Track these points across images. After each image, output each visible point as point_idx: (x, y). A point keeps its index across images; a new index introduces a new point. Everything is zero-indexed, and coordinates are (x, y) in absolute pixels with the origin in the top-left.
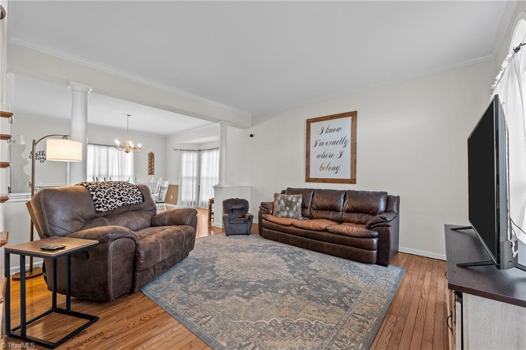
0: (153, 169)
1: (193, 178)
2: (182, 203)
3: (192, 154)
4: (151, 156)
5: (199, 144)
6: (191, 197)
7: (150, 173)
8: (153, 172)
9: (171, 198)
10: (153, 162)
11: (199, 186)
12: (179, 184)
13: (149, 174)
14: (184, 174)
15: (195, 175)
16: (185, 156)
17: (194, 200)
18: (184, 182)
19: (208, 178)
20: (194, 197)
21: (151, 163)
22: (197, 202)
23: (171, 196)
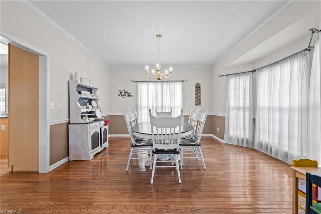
0: (200, 99)
1: (244, 109)
2: (230, 139)
3: (242, 78)
4: (198, 87)
5: (253, 62)
6: (242, 133)
7: (197, 103)
8: (200, 103)
9: (218, 130)
10: (200, 93)
11: (254, 119)
12: (226, 116)
13: (196, 105)
14: (232, 104)
15: (247, 104)
16: (232, 81)
17: (247, 137)
18: (232, 113)
19: (270, 109)
20: (247, 133)
21: (197, 94)
22: (250, 140)
23: (218, 128)
